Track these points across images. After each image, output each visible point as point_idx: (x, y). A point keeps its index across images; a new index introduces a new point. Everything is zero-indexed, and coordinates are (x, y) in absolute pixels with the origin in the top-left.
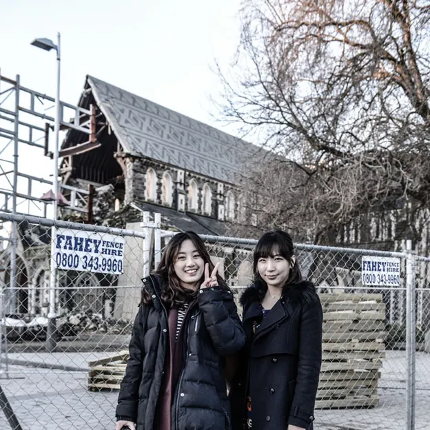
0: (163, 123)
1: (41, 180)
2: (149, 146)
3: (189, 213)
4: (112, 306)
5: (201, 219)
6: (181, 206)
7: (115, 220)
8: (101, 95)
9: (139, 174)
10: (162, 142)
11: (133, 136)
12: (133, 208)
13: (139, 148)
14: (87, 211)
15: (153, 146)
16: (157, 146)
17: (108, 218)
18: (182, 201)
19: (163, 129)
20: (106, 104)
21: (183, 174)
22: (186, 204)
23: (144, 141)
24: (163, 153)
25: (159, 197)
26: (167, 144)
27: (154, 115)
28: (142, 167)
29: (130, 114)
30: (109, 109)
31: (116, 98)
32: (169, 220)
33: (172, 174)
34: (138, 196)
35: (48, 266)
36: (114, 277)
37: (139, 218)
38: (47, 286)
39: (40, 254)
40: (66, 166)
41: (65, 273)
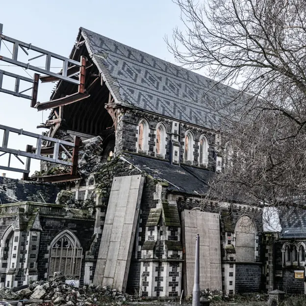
0: (159, 75)
1: (20, 132)
2: (142, 97)
3: (184, 165)
4: (93, 269)
5: (197, 171)
6: (176, 159)
7: (102, 173)
8: (94, 47)
9: (129, 125)
10: (156, 93)
11: (126, 88)
12: (122, 161)
13: (131, 99)
14: (71, 164)
15: (147, 97)
16: (151, 97)
17: (95, 171)
18: (176, 155)
19: (159, 80)
20: (99, 56)
21: (178, 125)
22: (181, 156)
23: (137, 92)
24: (157, 104)
25: (151, 149)
26: (163, 96)
27: (150, 67)
28: (134, 119)
29: (124, 66)
31: (110, 51)
32: (160, 173)
33: (167, 125)
34: (129, 147)
35: (19, 226)
36: (97, 236)
37: (128, 171)
38: (15, 249)
39: (11, 212)
40: (56, 118)
41: (39, 233)
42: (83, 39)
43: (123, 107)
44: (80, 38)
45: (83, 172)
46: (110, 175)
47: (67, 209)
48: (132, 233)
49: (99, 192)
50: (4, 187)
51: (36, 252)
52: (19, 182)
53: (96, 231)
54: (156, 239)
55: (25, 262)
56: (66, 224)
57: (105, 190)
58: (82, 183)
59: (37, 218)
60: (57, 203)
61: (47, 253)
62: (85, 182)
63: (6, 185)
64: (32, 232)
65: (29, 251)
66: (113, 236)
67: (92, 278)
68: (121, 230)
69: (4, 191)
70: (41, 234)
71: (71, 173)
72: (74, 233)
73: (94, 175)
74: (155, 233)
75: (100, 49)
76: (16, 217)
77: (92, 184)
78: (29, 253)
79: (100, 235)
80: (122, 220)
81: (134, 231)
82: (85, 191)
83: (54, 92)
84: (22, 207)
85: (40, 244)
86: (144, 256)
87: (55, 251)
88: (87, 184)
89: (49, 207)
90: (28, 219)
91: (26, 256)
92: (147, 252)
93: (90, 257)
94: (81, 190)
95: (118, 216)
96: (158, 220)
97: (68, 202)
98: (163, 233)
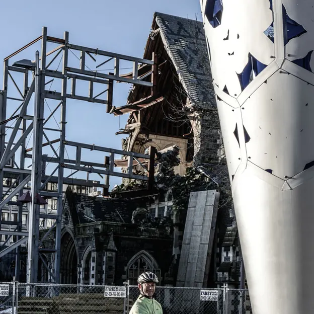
1: (92, 148)
7: (180, 187)
17: (173, 185)
20: (175, 47)
34: (209, 156)
35: (95, 247)
36: (176, 257)
37: (205, 185)
38: (93, 269)
39: (88, 232)
40: (135, 122)
41: (114, 254)
42: (157, 27)
43: (201, 109)
45: (160, 186)
46: (187, 190)
47: (142, 228)
48: (208, 254)
49: (176, 209)
50: (82, 205)
51: (113, 272)
52: (96, 200)
53: (175, 251)
54: (231, 260)
55: (103, 282)
56: (142, 245)
57: (183, 206)
58: (162, 199)
59: (112, 238)
60: (133, 222)
61: (125, 274)
62: (164, 198)
63: (83, 203)
64: (108, 253)
65: (106, 271)
66: (190, 256)
67: (172, 301)
68: (197, 251)
69: (82, 210)
70: (116, 255)
71: (148, 189)
72: (150, 253)
73: (172, 189)
74: (231, 255)
76: (92, 237)
77: (171, 200)
78: (106, 273)
79: (179, 256)
80: (199, 239)
81: (210, 251)
82: (164, 207)
83: (131, 92)
84: (97, 227)
85: (116, 265)
86: (220, 278)
87: (132, 272)
88: (166, 199)
89: (123, 226)
90: (103, 239)
91: (104, 276)
92: (223, 274)
93: (169, 279)
94: (160, 206)
95: (194, 236)
96: (233, 240)
97: (143, 221)
98: (239, 254)
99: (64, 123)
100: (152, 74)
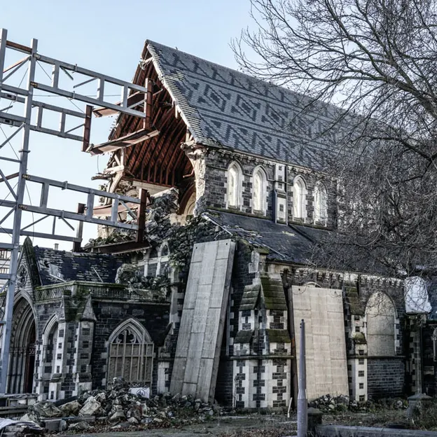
0: (256, 101)
1: (64, 186)
2: (232, 132)
3: (294, 223)
4: (169, 372)
5: (311, 232)
6: (281, 215)
7: (179, 239)
8: (165, 66)
9: (215, 171)
10: (252, 126)
11: (209, 120)
12: (205, 221)
13: (217, 135)
14: (136, 228)
15: (239, 131)
16: (245, 132)
17: (170, 236)
18: (281, 210)
19: (255, 108)
20: (172, 78)
21: (283, 168)
22: (290, 212)
23: (224, 126)
24: (254, 141)
25: (246, 203)
26: (262, 129)
27: (243, 91)
28: (220, 162)
29: (207, 90)
30: (176, 84)
31: (188, 70)
32: (259, 236)
33: (267, 170)
34: (214, 201)
35: (64, 315)
36: (174, 327)
37: (213, 234)
38: (60, 347)
39: (54, 296)
40: (117, 165)
41: (92, 324)
42: (149, 56)
43: (206, 146)
44: (146, 54)
45: (153, 237)
46: (189, 242)
47: (130, 289)
48: (221, 320)
49: (175, 265)
50: (46, 262)
51: (88, 350)
52: (66, 255)
53: (173, 318)
54: (252, 328)
55: (74, 364)
56: (130, 310)
57: (183, 262)
58: (153, 254)
59: (89, 304)
60: (118, 281)
61: (105, 351)
62: (157, 252)
63: (48, 259)
64: (82, 323)
65: (79, 349)
66: (195, 325)
67: (168, 384)
68: (205, 317)
69: (45, 267)
70: (95, 326)
71: (136, 240)
72: (142, 323)
73: (168, 241)
74: (252, 320)
75: (173, 69)
76: (60, 303)
77: (166, 254)
78: (79, 352)
79: (178, 325)
80: (207, 302)
81: (224, 317)
82: (157, 264)
83: (113, 130)
84: (68, 288)
85: (94, 339)
86: (237, 351)
87: (116, 349)
88: (159, 254)
89: (105, 287)
90: (76, 305)
91: (75, 356)
92: (242, 346)
93: (165, 355)
94: (151, 262)
95: (200, 298)
96: (255, 302)
97: (132, 280)
98: (263, 319)
99: (25, 152)
100: (145, 103)
